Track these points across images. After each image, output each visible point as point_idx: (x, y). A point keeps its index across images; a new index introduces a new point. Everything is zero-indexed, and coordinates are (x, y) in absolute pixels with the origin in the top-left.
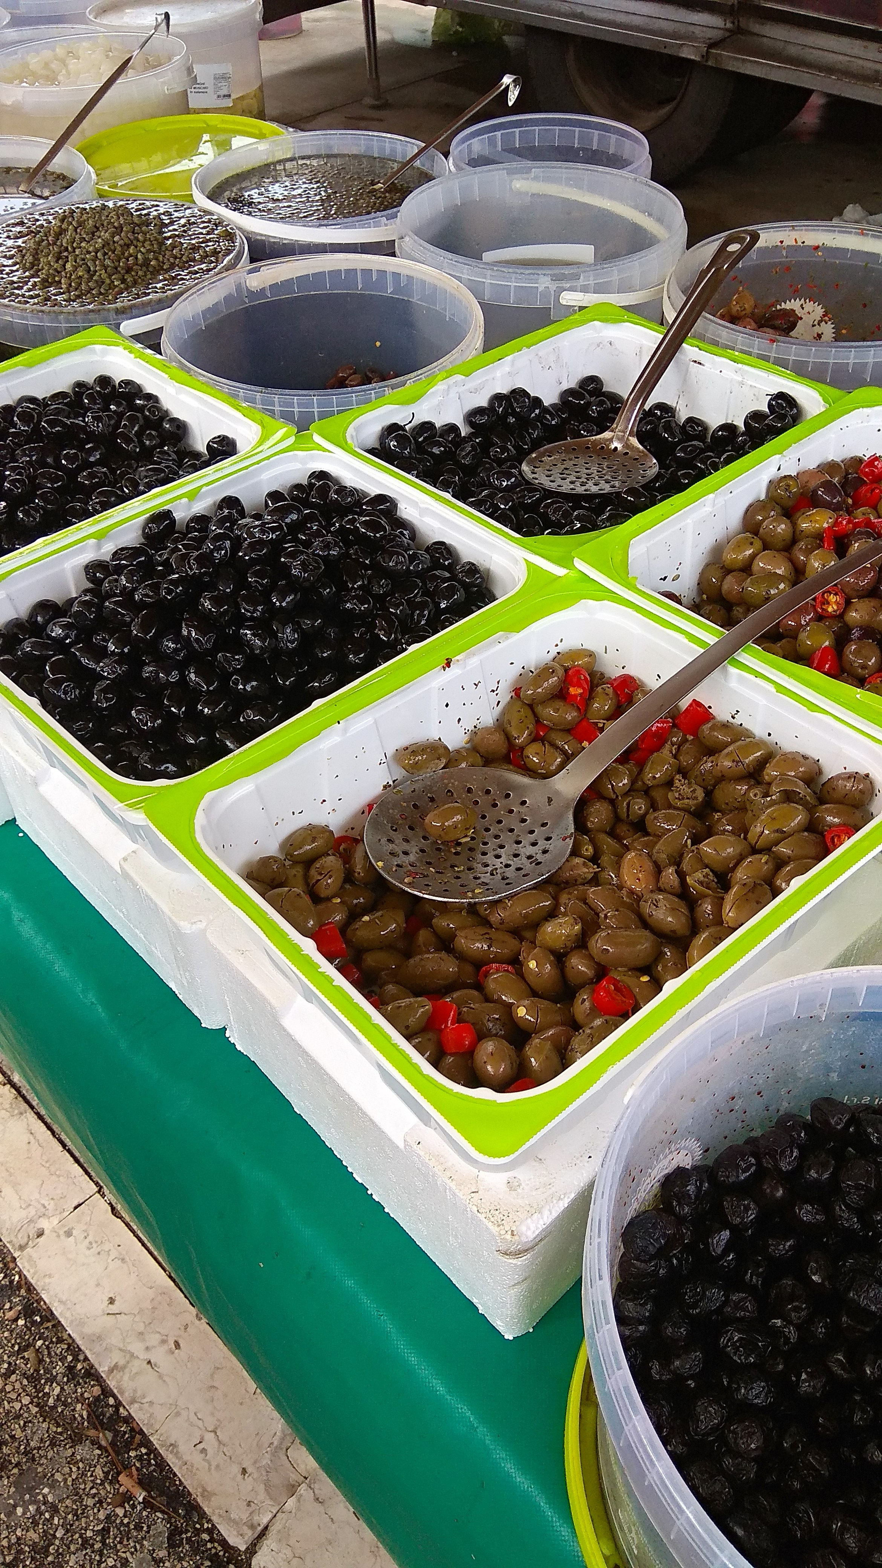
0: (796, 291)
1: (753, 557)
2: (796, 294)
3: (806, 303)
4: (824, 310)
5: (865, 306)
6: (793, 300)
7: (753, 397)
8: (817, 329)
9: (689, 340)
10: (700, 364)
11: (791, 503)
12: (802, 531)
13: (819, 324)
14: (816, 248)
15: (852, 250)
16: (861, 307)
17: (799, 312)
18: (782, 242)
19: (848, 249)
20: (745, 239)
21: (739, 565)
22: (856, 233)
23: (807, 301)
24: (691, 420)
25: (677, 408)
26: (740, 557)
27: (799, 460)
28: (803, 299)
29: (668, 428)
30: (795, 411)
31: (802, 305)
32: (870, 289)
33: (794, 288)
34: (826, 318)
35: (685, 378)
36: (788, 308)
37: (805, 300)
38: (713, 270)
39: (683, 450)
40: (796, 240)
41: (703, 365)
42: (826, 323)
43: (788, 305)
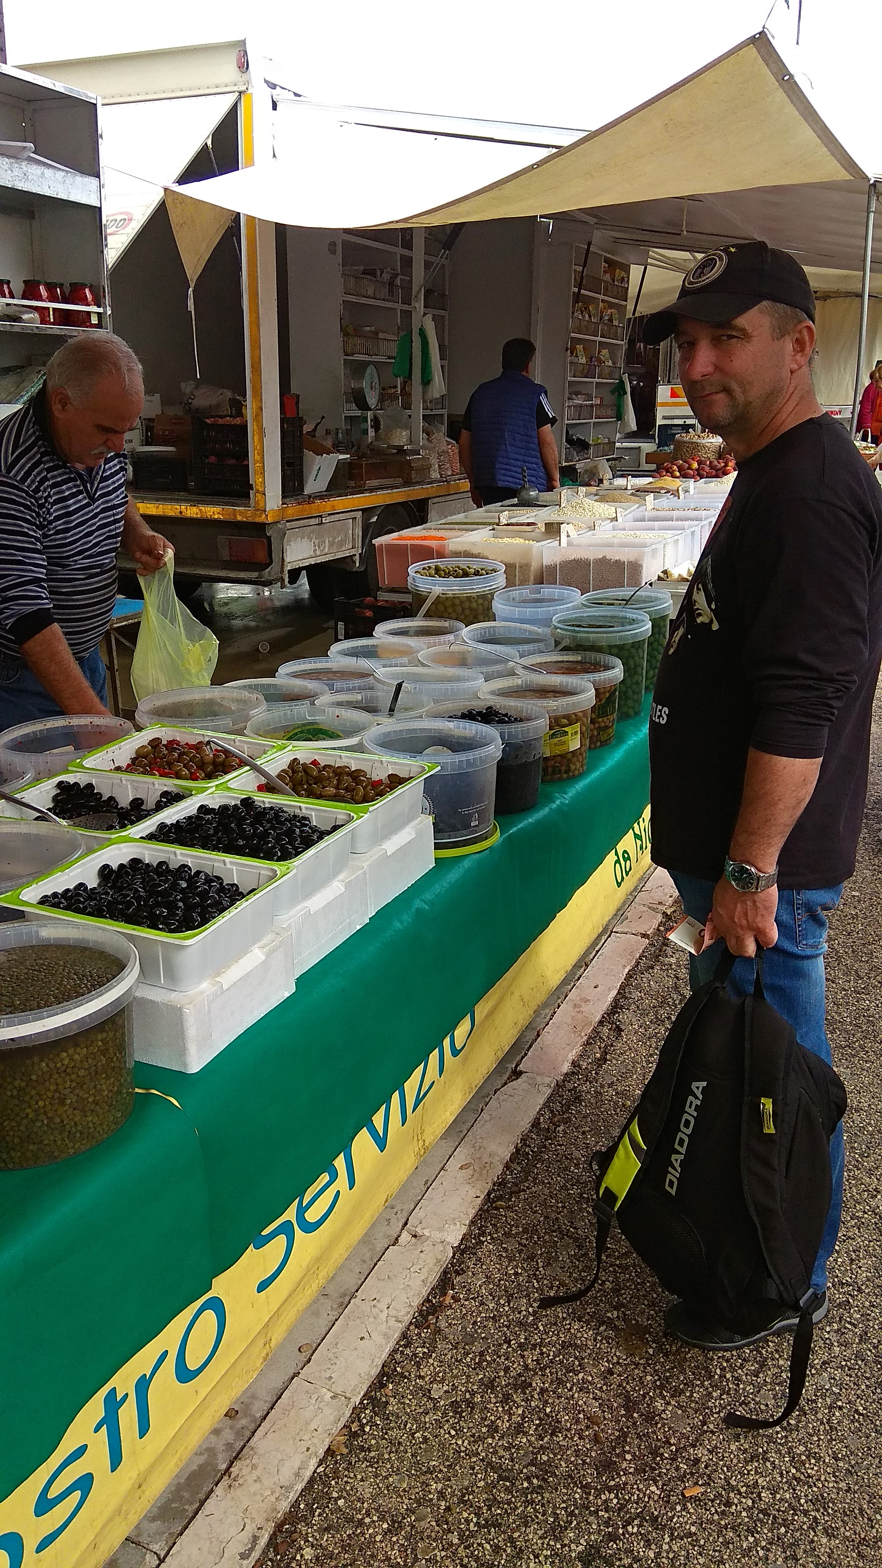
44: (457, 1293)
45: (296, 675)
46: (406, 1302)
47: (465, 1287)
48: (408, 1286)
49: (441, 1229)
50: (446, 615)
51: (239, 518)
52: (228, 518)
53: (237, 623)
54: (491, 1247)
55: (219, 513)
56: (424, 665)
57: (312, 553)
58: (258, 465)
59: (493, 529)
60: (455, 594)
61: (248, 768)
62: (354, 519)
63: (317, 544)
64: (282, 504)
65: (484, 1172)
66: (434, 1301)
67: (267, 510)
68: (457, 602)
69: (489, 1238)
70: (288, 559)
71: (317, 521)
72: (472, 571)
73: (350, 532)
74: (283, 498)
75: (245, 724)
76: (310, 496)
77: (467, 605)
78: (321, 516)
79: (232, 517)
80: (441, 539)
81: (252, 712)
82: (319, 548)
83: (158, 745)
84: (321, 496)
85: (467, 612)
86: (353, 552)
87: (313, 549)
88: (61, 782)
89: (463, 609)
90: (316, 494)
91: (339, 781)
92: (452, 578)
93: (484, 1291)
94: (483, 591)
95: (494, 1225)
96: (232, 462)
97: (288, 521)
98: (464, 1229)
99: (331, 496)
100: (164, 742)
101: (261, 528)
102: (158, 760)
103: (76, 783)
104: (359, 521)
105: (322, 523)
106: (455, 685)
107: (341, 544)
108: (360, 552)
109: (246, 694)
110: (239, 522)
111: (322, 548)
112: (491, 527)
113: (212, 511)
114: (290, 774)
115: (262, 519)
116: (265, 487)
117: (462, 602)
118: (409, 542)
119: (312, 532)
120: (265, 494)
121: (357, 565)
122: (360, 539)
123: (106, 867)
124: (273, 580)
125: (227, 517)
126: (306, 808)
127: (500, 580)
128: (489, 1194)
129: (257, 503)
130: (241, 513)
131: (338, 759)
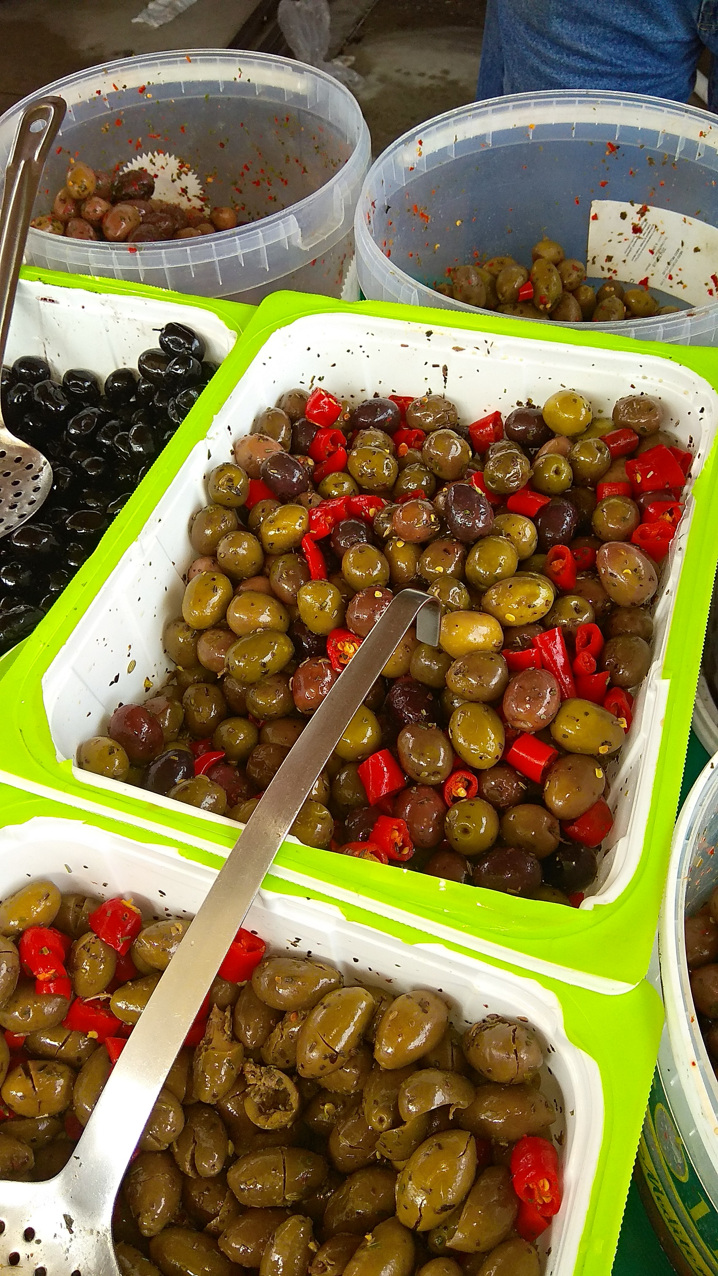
0: (139, 146)
1: (225, 605)
2: (140, 149)
3: (154, 156)
4: (178, 160)
5: (222, 145)
6: (139, 157)
7: (138, 333)
8: (179, 184)
9: (26, 272)
10: (53, 301)
11: (242, 500)
12: (272, 544)
13: (179, 178)
14: (142, 90)
15: (184, 83)
16: (219, 148)
17: (151, 170)
18: (99, 92)
19: (180, 83)
20: (47, 111)
21: (210, 622)
22: (182, 62)
23: (156, 154)
24: (71, 375)
25: (48, 359)
26: (208, 611)
27: (229, 428)
28: (150, 153)
29: (45, 394)
30: (196, 343)
31: (151, 161)
32: (221, 125)
33: (134, 143)
34: (185, 169)
35: (41, 321)
36: (137, 169)
37: (153, 155)
38: (23, 162)
39: (77, 425)
40: (114, 86)
41: (58, 303)
42: (187, 175)
43: (135, 165)
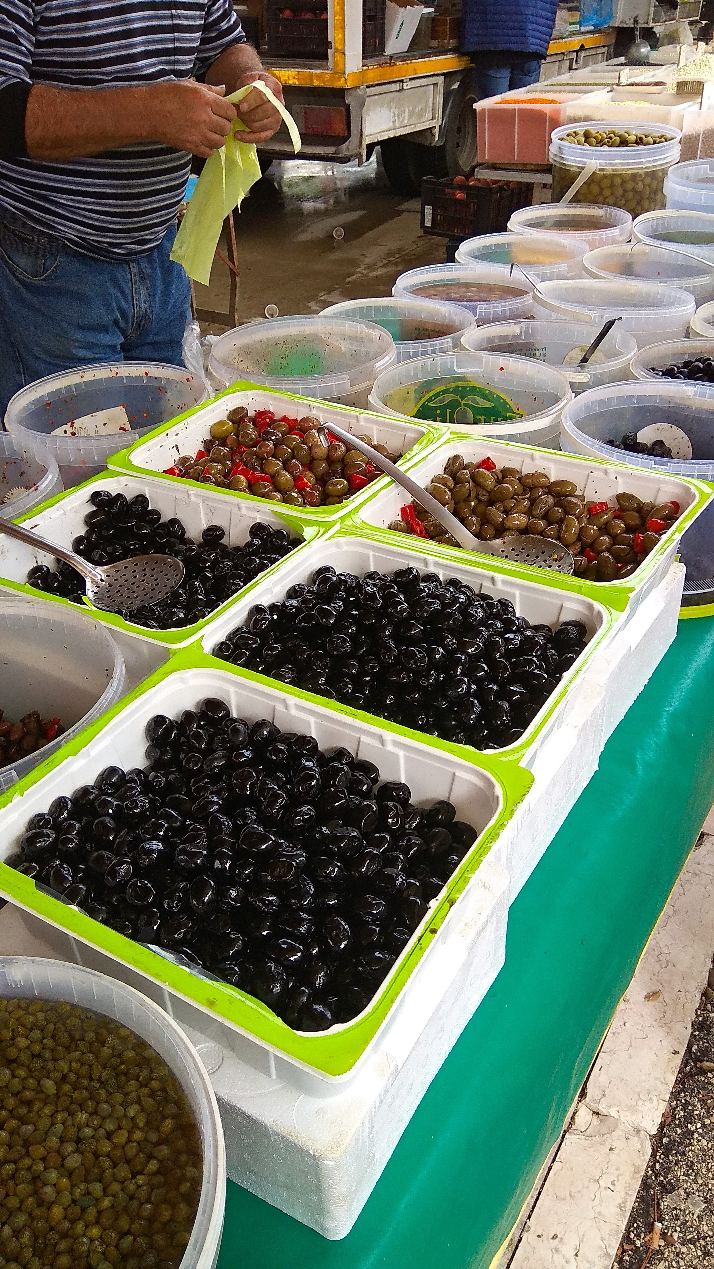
44: (667, 1228)
45: (422, 290)
46: (601, 1247)
47: (677, 1217)
48: (600, 1214)
49: (633, 1109)
50: (601, 199)
51: (316, 83)
52: (306, 84)
53: (308, 206)
54: (704, 1142)
55: (294, 78)
56: (595, 276)
57: (391, 125)
58: (337, 17)
59: (611, 91)
60: (616, 170)
61: (387, 479)
62: (435, 85)
63: (396, 113)
64: (363, 66)
65: (679, 1007)
66: (638, 1243)
67: (347, 73)
68: (618, 181)
69: (699, 1125)
70: (366, 131)
71: (396, 87)
72: (633, 138)
73: (431, 100)
74: (364, 58)
75: (367, 383)
76: (391, 57)
77: (630, 186)
78: (402, 81)
79: (308, 82)
80: (553, 102)
81: (377, 365)
82: (398, 118)
83: (242, 419)
84: (404, 57)
85: (630, 195)
86: (433, 123)
87: (392, 119)
88: (96, 495)
89: (625, 192)
90: (399, 55)
91: (533, 502)
92: (605, 148)
93: (706, 1228)
94: (654, 166)
95: (703, 1101)
96: (308, 16)
97: (368, 87)
98: (663, 1107)
99: (414, 57)
100: (251, 413)
101: (339, 94)
102: (244, 448)
103: (120, 496)
104: (441, 88)
105: (403, 89)
106: (652, 313)
107: (420, 115)
108: (440, 123)
109: (361, 328)
110: (316, 88)
111: (401, 119)
112: (609, 88)
113: (287, 75)
114: (451, 483)
115: (340, 84)
116: (344, 45)
117: (624, 182)
118: (516, 106)
119: (392, 100)
120: (344, 53)
121: (437, 139)
122: (441, 109)
123: (159, 720)
124: (351, 156)
125: (303, 82)
126: (504, 582)
127: (674, 152)
128: (689, 1047)
129: (336, 64)
130: (319, 77)
131: (528, 461)
